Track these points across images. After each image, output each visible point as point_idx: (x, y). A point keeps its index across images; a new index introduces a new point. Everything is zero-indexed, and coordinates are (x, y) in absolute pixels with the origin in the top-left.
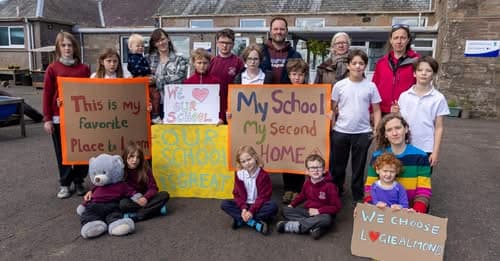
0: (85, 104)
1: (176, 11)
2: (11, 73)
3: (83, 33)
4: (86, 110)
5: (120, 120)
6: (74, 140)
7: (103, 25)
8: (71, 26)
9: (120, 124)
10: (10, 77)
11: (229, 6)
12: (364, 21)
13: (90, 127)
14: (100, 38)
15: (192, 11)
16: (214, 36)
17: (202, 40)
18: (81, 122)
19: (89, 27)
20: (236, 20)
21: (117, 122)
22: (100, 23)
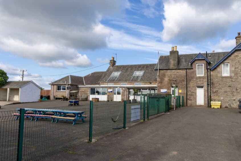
1: (104, 81)
2: (62, 97)
3: (80, 87)
7: (85, 84)
8: (77, 85)
10: (62, 99)
11: (118, 79)
12: (150, 83)
14: (85, 88)
15: (109, 81)
16: (113, 88)
17: (110, 89)
19: (81, 85)
20: (120, 83)
22: (84, 84)
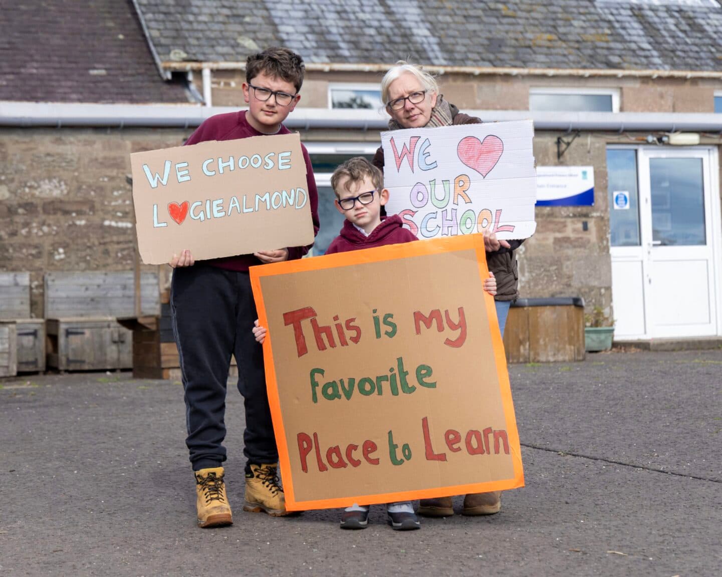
0: (318, 330)
4: (321, 347)
5: (410, 368)
6: (302, 437)
9: (412, 380)
13: (336, 395)
18: (314, 384)
21: (403, 374)
